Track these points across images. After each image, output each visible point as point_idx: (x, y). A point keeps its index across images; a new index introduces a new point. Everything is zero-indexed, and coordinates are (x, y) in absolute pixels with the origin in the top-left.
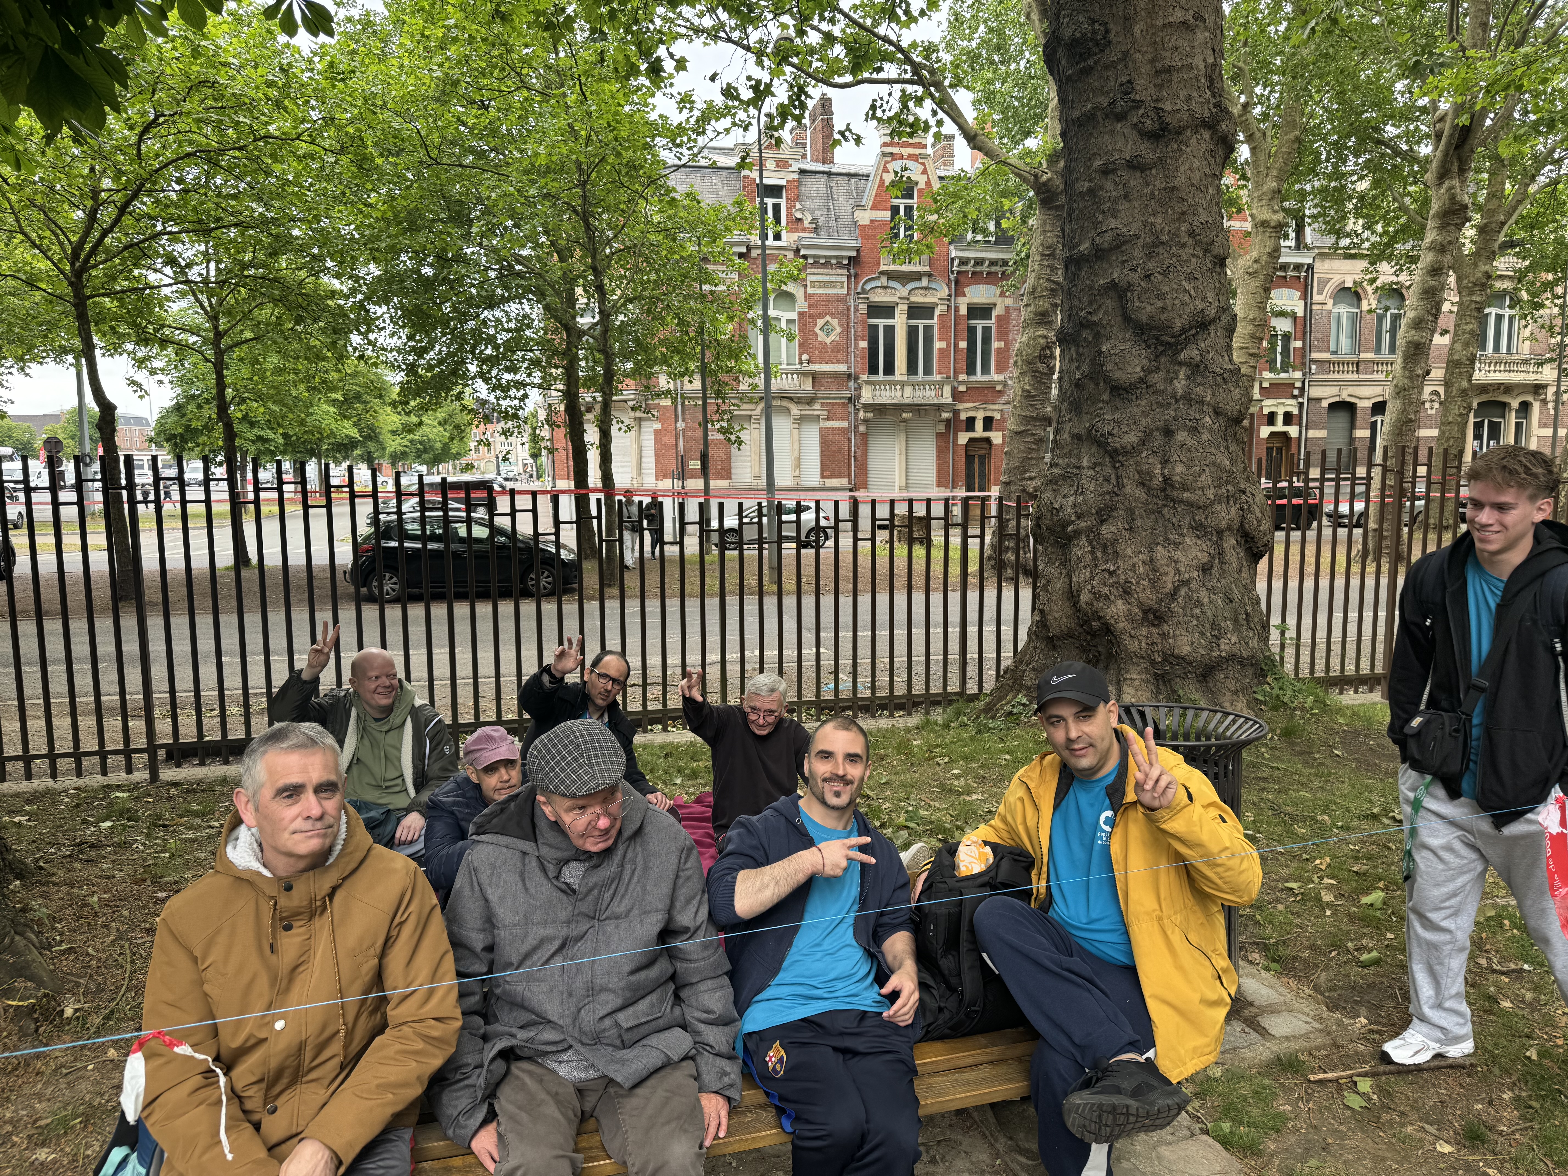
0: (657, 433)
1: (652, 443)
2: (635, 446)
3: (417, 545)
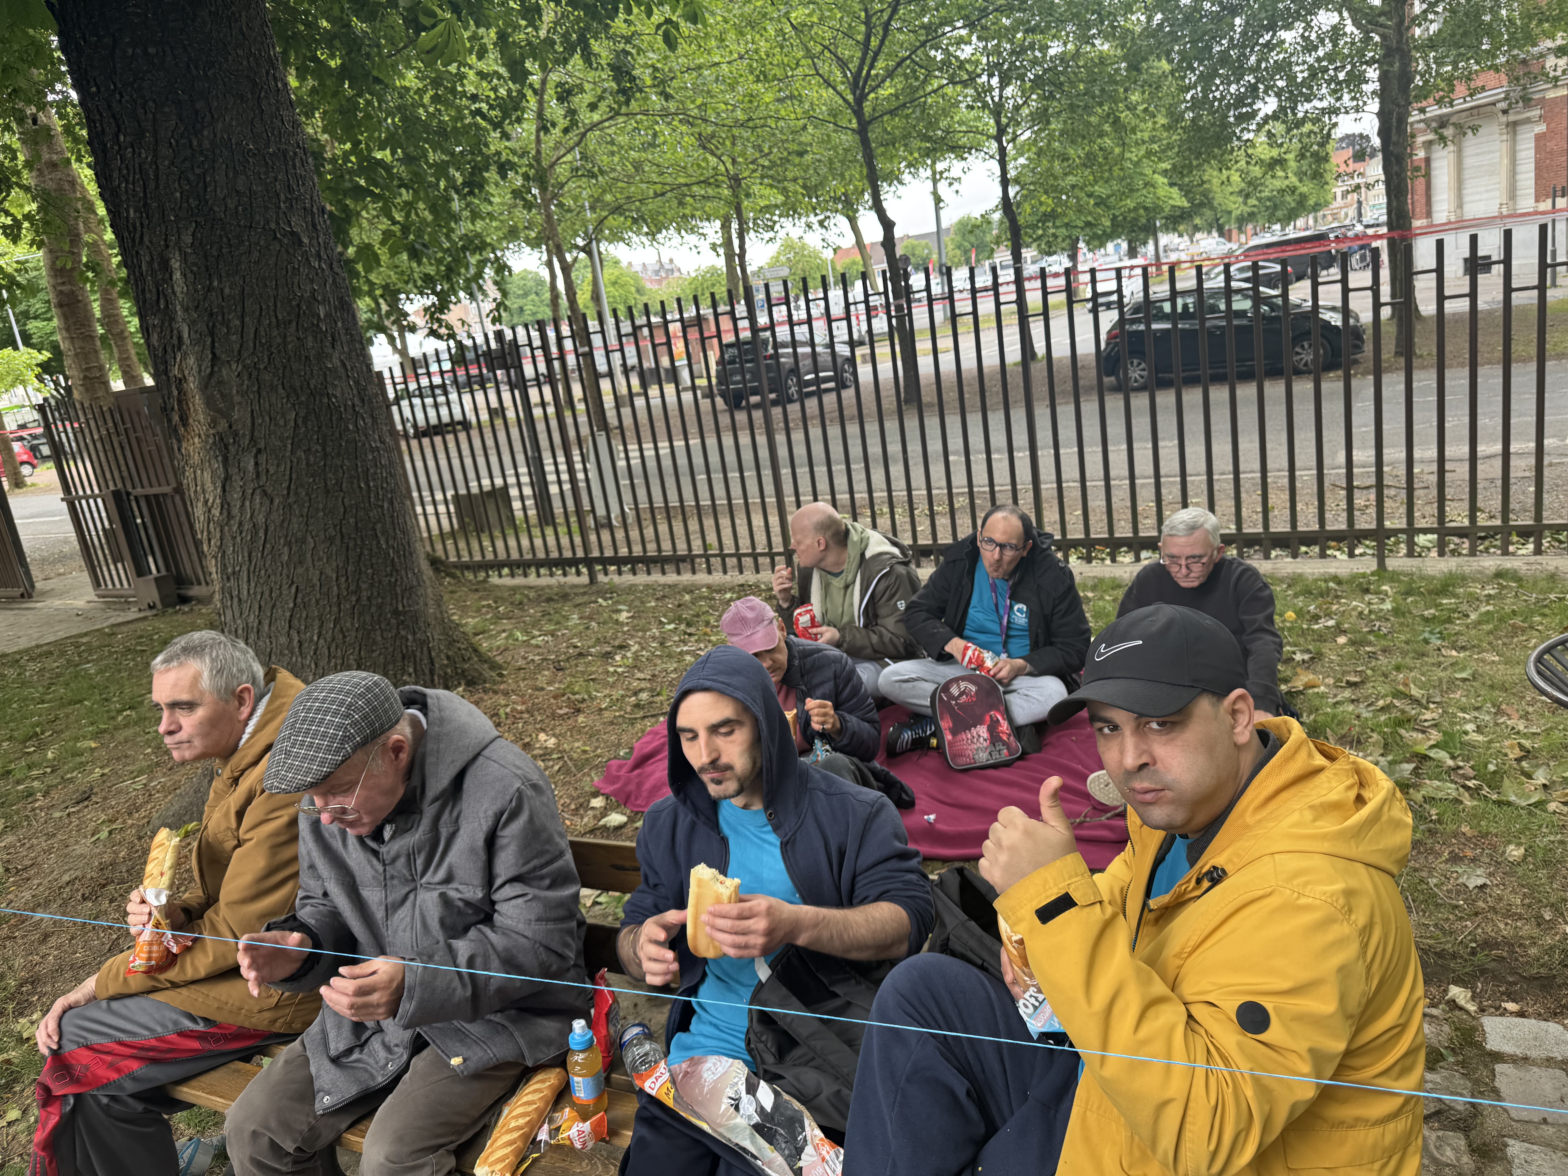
0: (1539, 138)
1: (1532, 153)
2: (1505, 161)
3: (1167, 326)
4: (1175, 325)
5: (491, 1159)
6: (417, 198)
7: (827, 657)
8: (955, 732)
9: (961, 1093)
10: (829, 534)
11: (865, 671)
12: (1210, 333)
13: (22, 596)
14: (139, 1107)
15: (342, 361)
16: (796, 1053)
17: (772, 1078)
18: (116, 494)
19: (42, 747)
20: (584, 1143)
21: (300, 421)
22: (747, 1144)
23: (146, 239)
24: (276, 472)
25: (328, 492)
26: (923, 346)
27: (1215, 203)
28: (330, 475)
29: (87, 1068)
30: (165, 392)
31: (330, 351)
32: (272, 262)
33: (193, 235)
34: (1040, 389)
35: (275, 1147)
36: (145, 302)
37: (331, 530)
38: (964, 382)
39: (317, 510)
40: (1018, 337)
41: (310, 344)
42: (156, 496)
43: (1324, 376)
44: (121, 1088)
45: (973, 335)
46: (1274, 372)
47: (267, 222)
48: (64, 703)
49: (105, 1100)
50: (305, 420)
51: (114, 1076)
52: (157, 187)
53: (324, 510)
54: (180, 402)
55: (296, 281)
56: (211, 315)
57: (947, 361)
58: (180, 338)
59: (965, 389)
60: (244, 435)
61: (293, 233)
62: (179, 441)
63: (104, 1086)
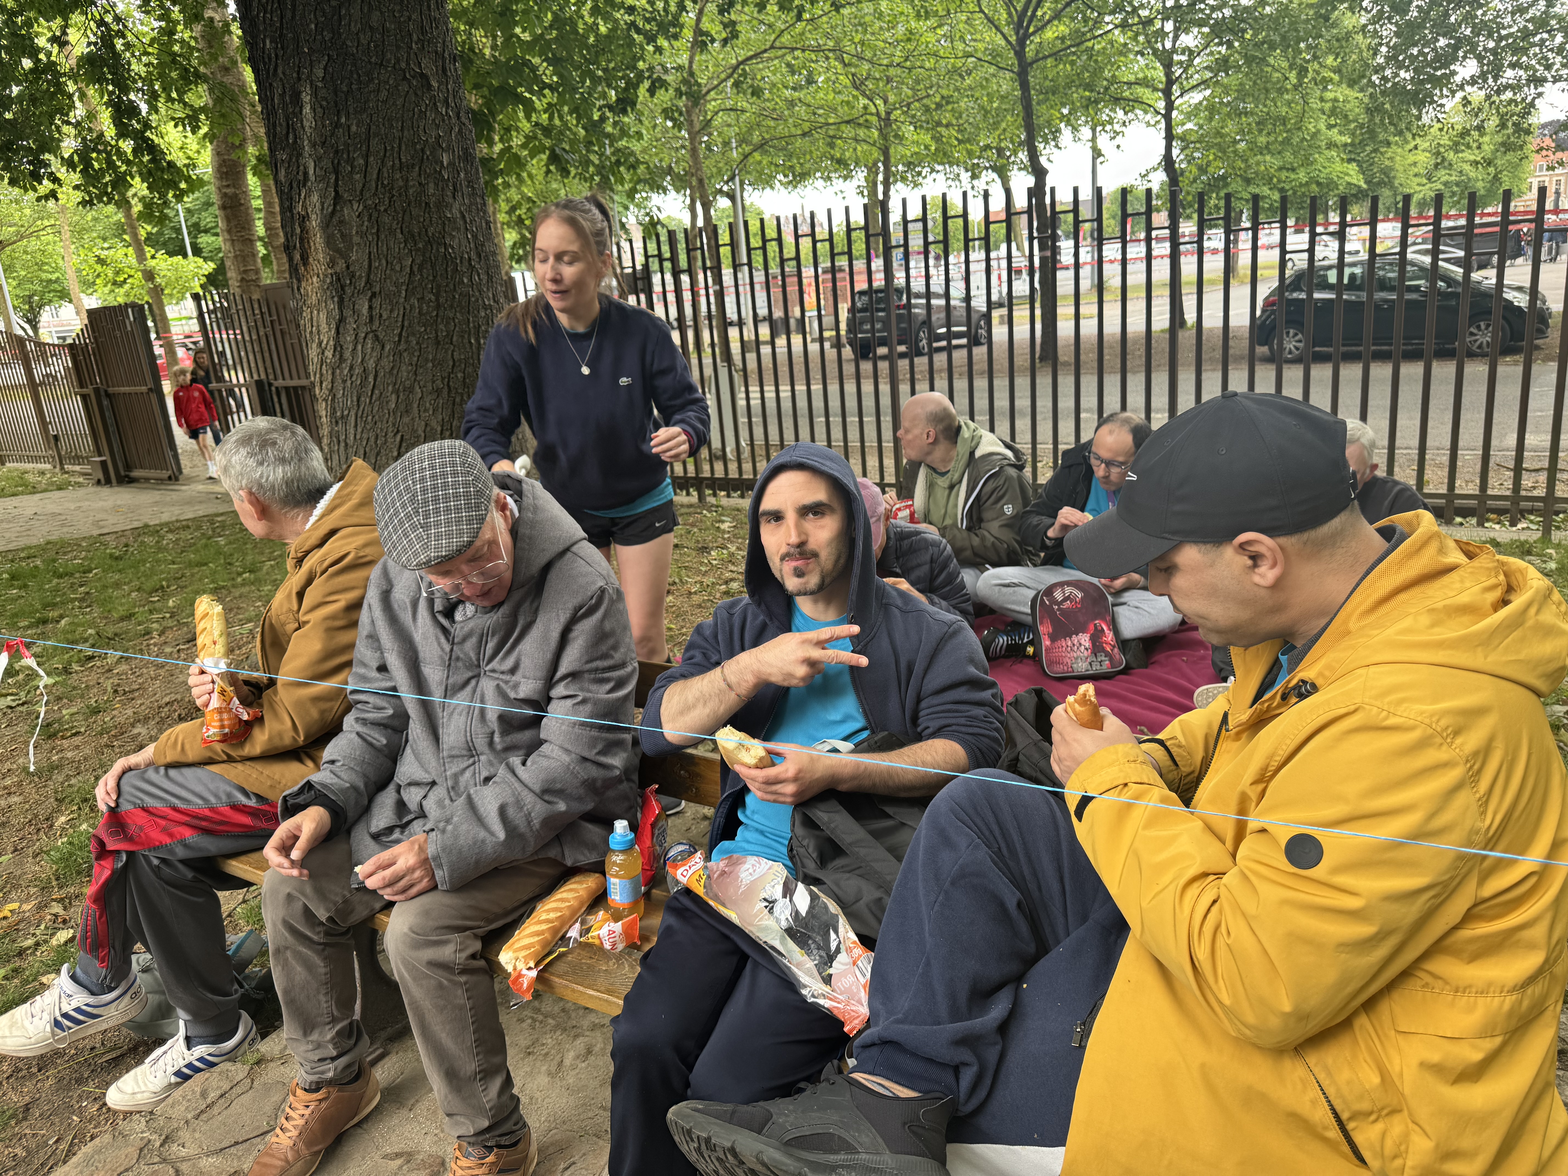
3: (1330, 296)
4: (1339, 296)
5: (517, 946)
6: (562, 101)
7: (925, 540)
8: (1054, 638)
9: (1011, 901)
10: (941, 427)
11: (967, 576)
12: (1378, 307)
13: (170, 478)
14: (189, 874)
15: (461, 213)
16: (840, 862)
17: (810, 881)
18: (259, 384)
19: (164, 598)
20: (614, 944)
21: (415, 268)
22: (777, 944)
23: (280, 71)
24: (389, 318)
25: (438, 343)
26: (1065, 311)
27: (1396, 183)
28: (441, 326)
29: (141, 828)
30: (289, 229)
31: (451, 200)
32: (399, 102)
33: (325, 69)
34: (1187, 354)
35: (308, 914)
36: (275, 136)
37: (439, 382)
38: (1105, 344)
39: (427, 360)
40: (1168, 308)
41: (431, 191)
42: (295, 388)
43: (1500, 360)
44: (171, 852)
45: (1119, 304)
46: (1444, 354)
47: (398, 61)
48: (190, 565)
49: (156, 862)
50: (421, 268)
51: (167, 840)
52: (293, 17)
53: (433, 361)
54: (302, 240)
55: (422, 124)
56: (337, 152)
57: (1089, 327)
58: (306, 174)
59: (1106, 351)
60: (360, 277)
61: (423, 76)
62: (299, 281)
63: (156, 848)
